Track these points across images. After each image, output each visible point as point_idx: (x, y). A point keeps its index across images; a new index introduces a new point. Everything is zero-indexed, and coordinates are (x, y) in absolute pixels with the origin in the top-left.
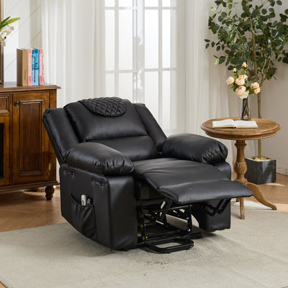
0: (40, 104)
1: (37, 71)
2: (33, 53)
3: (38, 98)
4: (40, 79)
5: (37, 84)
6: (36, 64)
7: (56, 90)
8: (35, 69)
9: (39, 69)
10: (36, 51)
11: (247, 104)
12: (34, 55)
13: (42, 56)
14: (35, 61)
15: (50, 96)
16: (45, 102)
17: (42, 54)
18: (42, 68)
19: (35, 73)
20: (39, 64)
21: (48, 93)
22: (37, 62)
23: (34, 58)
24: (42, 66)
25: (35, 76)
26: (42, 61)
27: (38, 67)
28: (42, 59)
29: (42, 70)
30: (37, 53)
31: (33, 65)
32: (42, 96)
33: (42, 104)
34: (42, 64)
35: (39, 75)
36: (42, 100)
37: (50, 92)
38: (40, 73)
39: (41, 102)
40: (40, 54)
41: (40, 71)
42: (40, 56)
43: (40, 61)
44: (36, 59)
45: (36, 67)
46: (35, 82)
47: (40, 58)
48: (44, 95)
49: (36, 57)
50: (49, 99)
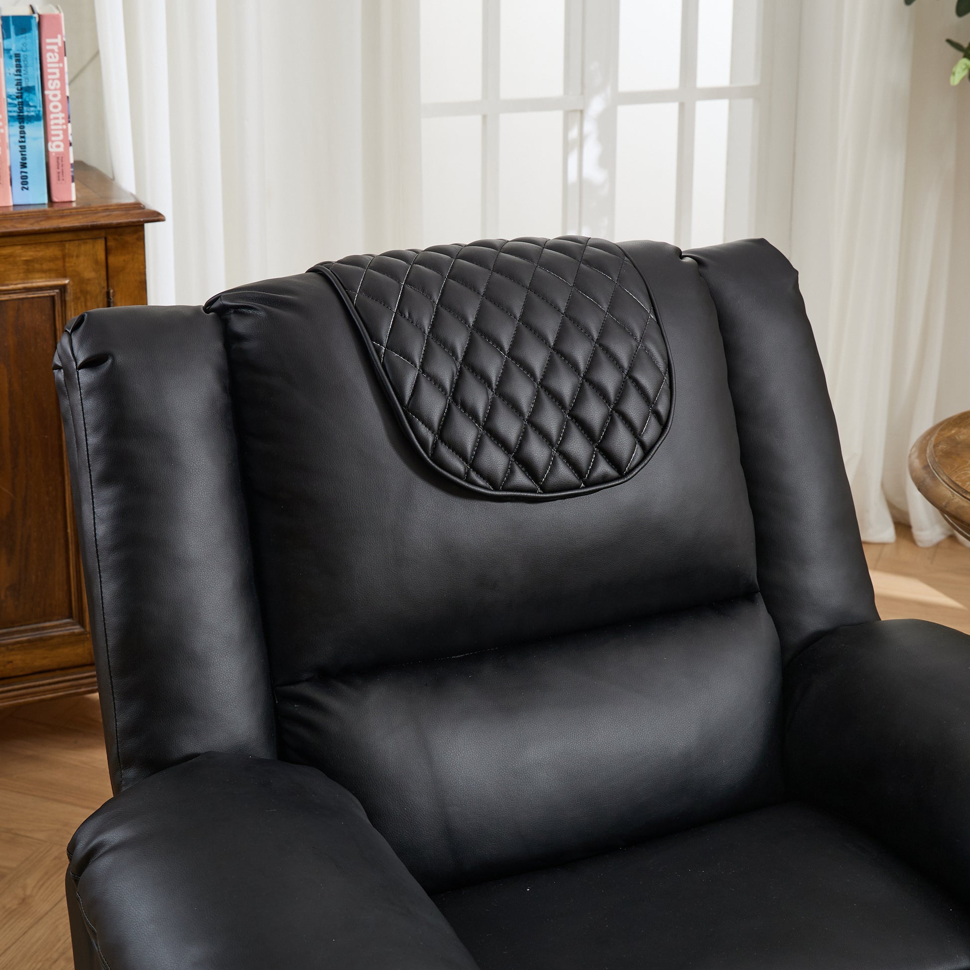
1: (34, 130)
2: (6, 33)
3: (47, 272)
4: (55, 170)
5: (37, 196)
6: (24, 91)
8: (22, 119)
9: (43, 117)
10: (18, 25)
12: (14, 44)
13: (59, 48)
14: (18, 77)
15: (111, 259)
16: (81, 291)
17: (59, 40)
18: (62, 111)
19: (23, 140)
20: (46, 92)
21: (100, 246)
22: (30, 84)
23: (14, 59)
24: (59, 105)
25: (24, 153)
26: (58, 76)
27: (39, 111)
28: (57, 65)
29: (64, 121)
30: (28, 35)
31: (13, 99)
32: (64, 262)
33: (64, 302)
34: (58, 93)
35: (50, 149)
36: (67, 281)
37: (109, 238)
38: (53, 138)
39: (63, 289)
40: (48, 41)
41: (53, 127)
42: (48, 47)
43: (50, 77)
44: (22, 69)
45: (25, 108)
46: (29, 186)
47: (49, 60)
48: (77, 256)
49: (22, 58)
50: (104, 273)
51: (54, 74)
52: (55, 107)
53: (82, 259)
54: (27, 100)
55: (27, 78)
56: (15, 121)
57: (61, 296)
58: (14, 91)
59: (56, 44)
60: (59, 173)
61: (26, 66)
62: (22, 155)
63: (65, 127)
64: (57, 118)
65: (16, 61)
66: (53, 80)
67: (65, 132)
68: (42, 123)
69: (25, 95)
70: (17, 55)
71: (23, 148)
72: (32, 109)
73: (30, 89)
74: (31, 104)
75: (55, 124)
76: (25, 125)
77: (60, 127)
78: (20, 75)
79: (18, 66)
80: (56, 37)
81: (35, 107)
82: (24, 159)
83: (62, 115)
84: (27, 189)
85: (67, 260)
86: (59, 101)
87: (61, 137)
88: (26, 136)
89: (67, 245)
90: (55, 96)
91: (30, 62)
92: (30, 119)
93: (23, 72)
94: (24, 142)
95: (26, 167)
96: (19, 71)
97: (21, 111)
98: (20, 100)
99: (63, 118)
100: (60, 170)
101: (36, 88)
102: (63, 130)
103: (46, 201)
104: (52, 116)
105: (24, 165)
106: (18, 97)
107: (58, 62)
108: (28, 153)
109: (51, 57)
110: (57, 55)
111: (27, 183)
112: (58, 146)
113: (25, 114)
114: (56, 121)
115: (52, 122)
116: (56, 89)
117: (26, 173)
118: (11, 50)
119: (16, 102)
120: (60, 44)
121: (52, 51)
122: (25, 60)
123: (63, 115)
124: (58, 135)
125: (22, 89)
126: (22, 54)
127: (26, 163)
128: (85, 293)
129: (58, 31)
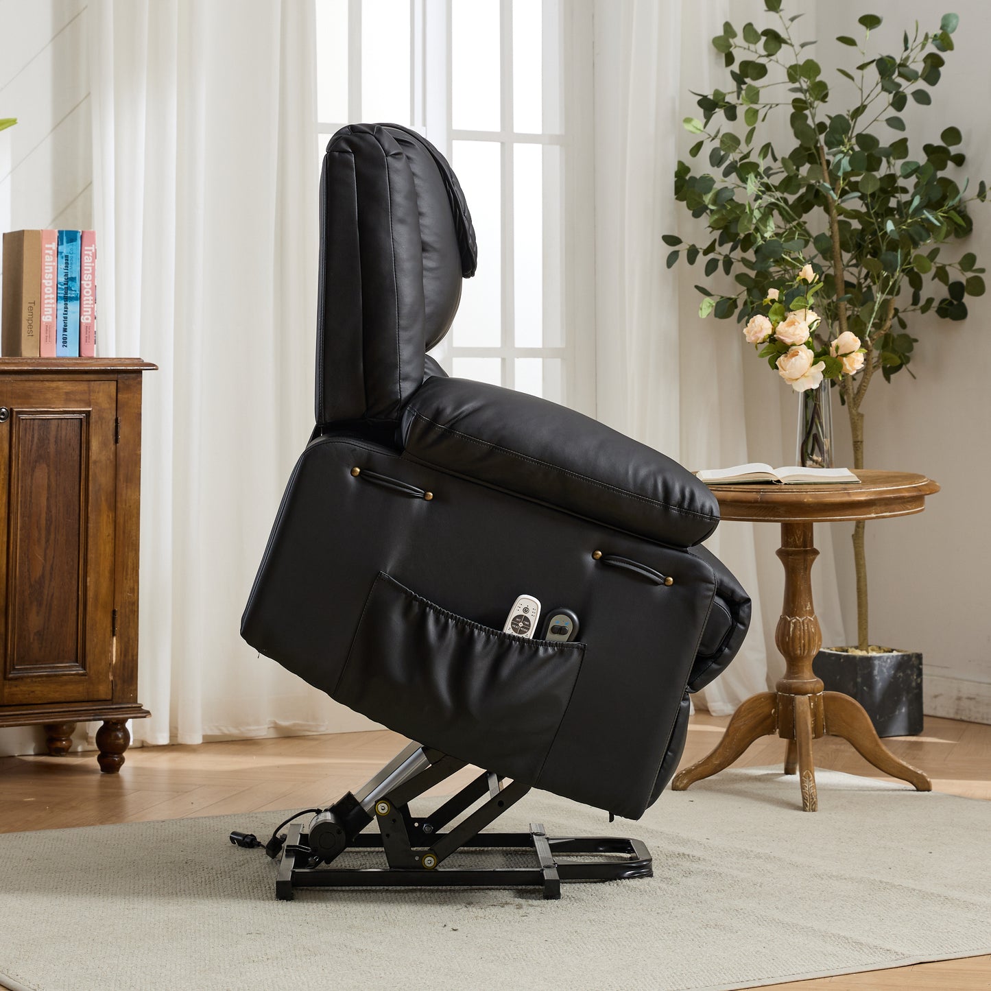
0: (85, 422)
1: (73, 307)
2: (60, 242)
3: (78, 402)
4: (85, 334)
5: (71, 351)
6: (70, 280)
7: (139, 372)
8: (66, 299)
9: (79, 298)
10: (69, 237)
11: (816, 411)
12: (65, 249)
13: (93, 253)
14: (66, 271)
15: (119, 396)
16: (99, 417)
17: (93, 248)
18: (91, 295)
19: (66, 313)
20: (82, 282)
21: (113, 386)
22: (73, 276)
23: (64, 259)
24: (90, 291)
26: (91, 271)
27: (78, 294)
28: (90, 264)
29: (92, 302)
30: (74, 243)
31: (62, 285)
32: (90, 395)
33: (88, 423)
34: (90, 283)
35: (82, 321)
36: (90, 409)
37: (119, 381)
38: (85, 313)
39: (88, 413)
40: (86, 248)
41: (85, 306)
42: (86, 252)
43: (85, 272)
44: (69, 265)
45: (69, 292)
46: (68, 344)
47: (86, 261)
48: (98, 392)
49: (69, 259)
50: (114, 405)
51: (89, 270)
52: (88, 292)
53: (101, 394)
54: (71, 286)
55: (71, 272)
56: (62, 300)
57: (87, 419)
58: (62, 279)
59: (91, 250)
60: (87, 337)
61: (72, 264)
62: (65, 323)
63: (92, 306)
64: (88, 300)
65: (66, 260)
66: (88, 274)
67: (93, 309)
68: (79, 302)
69: (70, 283)
70: (67, 256)
71: (66, 318)
72: (73, 292)
73: (73, 279)
74: (73, 289)
75: (87, 304)
76: (68, 303)
77: (90, 306)
78: (68, 270)
79: (67, 263)
80: (92, 246)
81: (75, 291)
82: (66, 326)
83: (91, 298)
84: (66, 347)
85: (92, 393)
86: (90, 289)
87: (90, 313)
88: (68, 310)
89: (92, 383)
90: (88, 285)
91: (74, 261)
92: (72, 299)
93: (69, 268)
96: (67, 267)
97: (66, 293)
98: (66, 286)
99: (92, 300)
100: (88, 335)
101: (77, 279)
102: (91, 308)
103: (77, 356)
104: (85, 298)
105: (65, 330)
106: (65, 284)
107: (92, 262)
108: (69, 322)
109: (87, 259)
110: (91, 257)
111: (66, 342)
112: (87, 319)
113: (69, 295)
114: (87, 302)
115: (85, 302)
116: (88, 280)
117: (66, 335)
118: (63, 252)
119: (63, 287)
120: (93, 251)
121: (89, 255)
122: (72, 260)
124: (88, 311)
125: (68, 279)
126: (70, 255)
128: (101, 418)
129: (93, 242)
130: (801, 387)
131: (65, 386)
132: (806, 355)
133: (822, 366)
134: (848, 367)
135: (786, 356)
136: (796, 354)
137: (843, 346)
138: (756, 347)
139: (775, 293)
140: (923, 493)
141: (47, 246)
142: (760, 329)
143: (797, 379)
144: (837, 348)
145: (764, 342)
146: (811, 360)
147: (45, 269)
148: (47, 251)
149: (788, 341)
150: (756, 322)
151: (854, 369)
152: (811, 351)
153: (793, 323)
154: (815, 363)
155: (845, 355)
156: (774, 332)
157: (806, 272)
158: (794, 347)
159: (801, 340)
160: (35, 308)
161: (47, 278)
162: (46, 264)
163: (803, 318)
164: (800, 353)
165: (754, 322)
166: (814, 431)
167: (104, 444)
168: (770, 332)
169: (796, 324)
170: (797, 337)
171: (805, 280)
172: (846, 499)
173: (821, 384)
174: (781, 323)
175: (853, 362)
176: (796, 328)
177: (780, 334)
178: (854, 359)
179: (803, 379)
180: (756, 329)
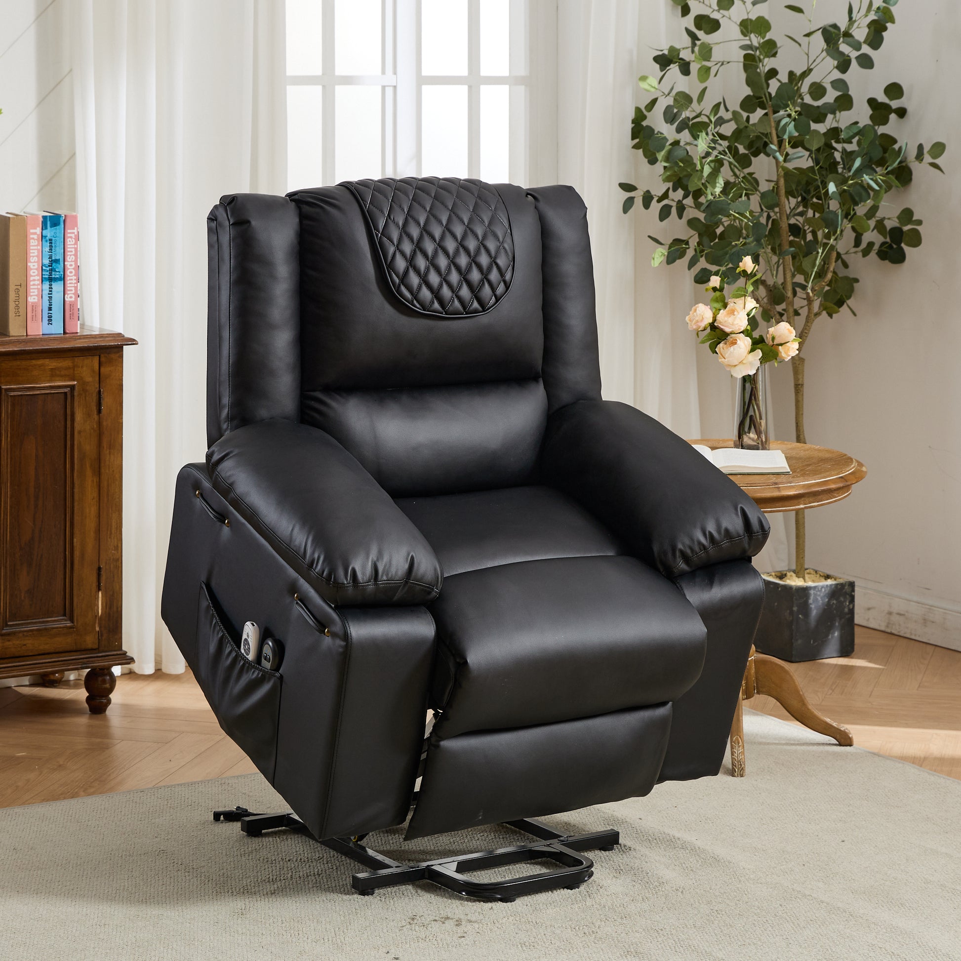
0: (70, 395)
1: (57, 287)
2: (44, 226)
3: (64, 377)
4: (69, 312)
5: (57, 328)
6: (53, 261)
7: (121, 347)
8: (51, 280)
9: (63, 279)
10: (52, 221)
11: (753, 394)
12: (49, 233)
13: (75, 236)
14: (50, 254)
15: (102, 369)
16: (83, 390)
17: (75, 231)
18: (75, 275)
19: (51, 293)
20: (66, 263)
21: (96, 360)
22: (57, 258)
23: (48, 242)
24: (73, 271)
25: (51, 301)
26: (73, 253)
27: (62, 275)
28: (73, 246)
29: (75, 281)
30: (57, 227)
31: (46, 267)
32: (74, 370)
33: (73, 396)
34: (73, 263)
35: (66, 299)
36: (75, 383)
37: (102, 355)
38: (68, 292)
39: (72, 387)
40: (69, 231)
41: (68, 285)
42: (69, 235)
43: (68, 253)
44: (53, 248)
45: (53, 273)
46: (53, 322)
47: (69, 243)
48: (82, 367)
49: (53, 242)
50: (97, 378)
51: (72, 251)
52: (71, 272)
53: (85, 368)
54: (55, 268)
55: (55, 254)
56: (47, 281)
57: (71, 393)
58: (46, 261)
59: (74, 233)
60: (70, 314)
61: (55, 246)
62: (50, 302)
63: (76, 285)
64: (72, 280)
65: (50, 243)
66: (71, 255)
67: (76, 288)
68: (62, 282)
69: (54, 265)
70: (50, 240)
71: (50, 298)
72: (57, 273)
73: (57, 261)
74: (57, 270)
75: (70, 283)
76: (52, 283)
77: (73, 285)
78: (52, 252)
79: (51, 246)
80: (74, 229)
81: (59, 272)
82: (51, 305)
84: (51, 324)
85: (76, 369)
86: (73, 269)
87: (73, 292)
88: (53, 290)
89: (76, 359)
90: (71, 265)
91: (58, 244)
92: (56, 280)
93: (53, 250)
94: (51, 294)
95: (51, 310)
96: (50, 250)
97: (51, 274)
98: (51, 268)
99: (75, 279)
100: (71, 313)
101: (61, 260)
102: (74, 287)
103: (62, 333)
104: (68, 278)
105: (50, 309)
106: (49, 266)
107: (74, 244)
108: (53, 301)
109: (70, 241)
110: (73, 240)
111: (51, 320)
112: (71, 297)
113: (53, 276)
115: (68, 282)
116: (72, 261)
117: (51, 314)
118: (47, 236)
119: (48, 269)
120: (76, 233)
121: (71, 237)
122: (55, 242)
123: (75, 278)
124: (71, 290)
125: (52, 261)
126: (53, 239)
127: (51, 308)
128: (85, 391)
129: (75, 224)
130: (739, 374)
131: (51, 364)
132: (745, 343)
133: (759, 353)
134: (783, 355)
135: (726, 344)
136: (734, 343)
137: (780, 336)
138: (697, 334)
139: (716, 281)
140: (849, 483)
141: (32, 231)
142: (701, 318)
143: (735, 366)
144: (773, 339)
145: (704, 330)
146: (749, 348)
147: (30, 253)
148: (32, 236)
149: (728, 330)
150: (698, 311)
151: (789, 356)
152: (748, 338)
153: (732, 312)
154: (752, 350)
155: (781, 345)
156: (715, 320)
157: (746, 263)
158: (733, 335)
159: (739, 329)
160: (22, 290)
161: (32, 261)
162: (31, 248)
163: (742, 306)
164: (739, 342)
165: (695, 310)
166: (751, 413)
167: (88, 415)
168: (711, 321)
169: (735, 313)
170: (736, 326)
171: (744, 271)
172: (776, 494)
173: (758, 370)
174: (722, 311)
175: (788, 350)
176: (735, 318)
177: (720, 323)
178: (789, 347)
179: (740, 367)
180: (697, 319)
